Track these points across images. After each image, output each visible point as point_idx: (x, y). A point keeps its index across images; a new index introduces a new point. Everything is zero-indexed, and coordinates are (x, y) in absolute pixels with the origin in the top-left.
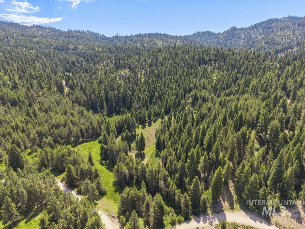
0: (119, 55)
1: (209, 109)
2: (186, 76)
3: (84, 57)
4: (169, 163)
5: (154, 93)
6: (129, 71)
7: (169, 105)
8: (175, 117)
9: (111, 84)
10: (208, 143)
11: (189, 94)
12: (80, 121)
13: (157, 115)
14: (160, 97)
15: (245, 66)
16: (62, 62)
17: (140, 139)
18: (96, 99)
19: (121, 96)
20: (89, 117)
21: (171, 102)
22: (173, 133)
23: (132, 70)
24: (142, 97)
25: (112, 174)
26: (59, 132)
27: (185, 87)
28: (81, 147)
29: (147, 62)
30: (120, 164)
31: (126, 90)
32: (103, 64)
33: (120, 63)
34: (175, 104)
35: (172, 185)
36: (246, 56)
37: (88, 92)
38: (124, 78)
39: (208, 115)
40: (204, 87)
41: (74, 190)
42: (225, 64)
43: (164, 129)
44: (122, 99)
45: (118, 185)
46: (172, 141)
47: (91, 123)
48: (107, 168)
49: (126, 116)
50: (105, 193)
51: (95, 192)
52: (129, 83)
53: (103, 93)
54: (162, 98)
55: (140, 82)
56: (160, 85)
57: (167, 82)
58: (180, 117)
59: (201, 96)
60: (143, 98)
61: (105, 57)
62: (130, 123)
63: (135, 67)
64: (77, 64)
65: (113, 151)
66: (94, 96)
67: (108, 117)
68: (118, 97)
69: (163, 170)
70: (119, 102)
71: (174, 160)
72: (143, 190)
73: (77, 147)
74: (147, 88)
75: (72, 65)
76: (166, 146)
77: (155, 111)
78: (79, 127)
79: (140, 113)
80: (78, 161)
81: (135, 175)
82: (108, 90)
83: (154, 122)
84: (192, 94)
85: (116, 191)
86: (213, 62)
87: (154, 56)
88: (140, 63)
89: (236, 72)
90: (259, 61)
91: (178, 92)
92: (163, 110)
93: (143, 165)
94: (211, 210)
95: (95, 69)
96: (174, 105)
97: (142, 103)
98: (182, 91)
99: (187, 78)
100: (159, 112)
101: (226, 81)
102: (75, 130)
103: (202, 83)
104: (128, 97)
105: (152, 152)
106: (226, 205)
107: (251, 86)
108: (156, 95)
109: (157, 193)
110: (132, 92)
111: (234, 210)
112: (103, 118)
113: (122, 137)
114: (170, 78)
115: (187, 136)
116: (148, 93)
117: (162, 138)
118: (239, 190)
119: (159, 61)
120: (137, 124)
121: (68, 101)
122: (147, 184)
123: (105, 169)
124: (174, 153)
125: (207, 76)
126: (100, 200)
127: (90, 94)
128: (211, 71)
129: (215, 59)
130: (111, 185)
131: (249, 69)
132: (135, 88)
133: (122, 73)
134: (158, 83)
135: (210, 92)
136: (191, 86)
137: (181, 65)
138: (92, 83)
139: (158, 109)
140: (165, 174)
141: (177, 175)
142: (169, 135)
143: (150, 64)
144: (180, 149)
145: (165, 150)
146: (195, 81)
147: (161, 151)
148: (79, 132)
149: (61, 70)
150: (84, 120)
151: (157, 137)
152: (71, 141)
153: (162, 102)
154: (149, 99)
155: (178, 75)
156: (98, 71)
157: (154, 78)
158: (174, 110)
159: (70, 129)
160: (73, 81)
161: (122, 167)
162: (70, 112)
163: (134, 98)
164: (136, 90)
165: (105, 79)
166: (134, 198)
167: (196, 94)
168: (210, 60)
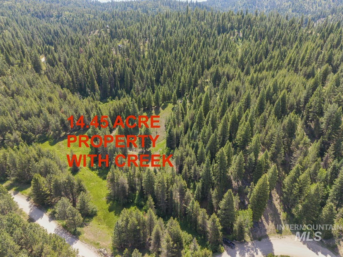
0: (116, 22)
1: (237, 90)
2: (203, 47)
3: (70, 26)
4: (187, 168)
5: (162, 70)
6: (129, 42)
7: (183, 85)
8: (191, 102)
9: (103, 58)
10: (243, 138)
11: (208, 70)
12: (61, 108)
13: (167, 99)
14: (169, 75)
15: (277, 35)
16: (42, 32)
17: (144, 133)
18: (85, 78)
19: (118, 75)
20: (74, 102)
21: (185, 82)
22: (190, 123)
23: (132, 40)
24: (145, 75)
25: (105, 183)
26: (30, 124)
27: (203, 61)
28: (63, 144)
29: (151, 30)
30: (115, 171)
31: (125, 65)
32: (94, 34)
33: (116, 32)
34: (190, 83)
35: (193, 201)
36: (278, 22)
37: (73, 68)
38: (121, 49)
39: (236, 98)
40: (227, 61)
41: (46, 212)
42: (252, 32)
43: (177, 118)
44: (119, 77)
45: (114, 200)
46: (189, 135)
47: (76, 111)
48: (99, 174)
49: (125, 100)
50: (94, 213)
51: (76, 218)
52: (129, 57)
53: (93, 70)
54: (172, 77)
55: (142, 56)
56: (170, 59)
57: (179, 55)
58: (198, 101)
59: (224, 72)
60: (147, 76)
61: (97, 25)
62: (130, 110)
63: (135, 35)
64: (61, 34)
65: (106, 151)
66: (82, 75)
67: (101, 103)
68: (114, 76)
69: (178, 180)
70: (115, 81)
71: (194, 163)
72: (150, 212)
73: (57, 144)
74: (152, 63)
75: (54, 35)
76: (182, 142)
77: (164, 93)
78: (59, 116)
79: (143, 96)
80: (51, 169)
81: (138, 185)
82: (100, 66)
83: (163, 108)
84: (212, 70)
85: (110, 210)
86: (236, 31)
87: (160, 23)
88: (143, 31)
89: (266, 42)
90: (294, 28)
91: (193, 67)
92: (175, 92)
93: (149, 173)
94: (249, 235)
95: (83, 40)
96: (189, 86)
97: (146, 84)
98: (199, 66)
99: (205, 50)
100: (169, 95)
101: (254, 54)
102: (53, 120)
103: (225, 56)
104: (127, 74)
105: (161, 150)
106: (270, 227)
107: (288, 59)
108: (165, 71)
109: (172, 218)
110: (133, 69)
111: (283, 234)
112: (94, 104)
113: (120, 130)
114: (182, 50)
115: (211, 128)
116: (154, 70)
117: (174, 131)
118: (288, 205)
119: (167, 29)
120: (140, 111)
121: (46, 81)
122: (155, 200)
123: (96, 175)
124: (193, 153)
125: (229, 46)
126: (86, 225)
127: (76, 71)
128: (235, 41)
129: (239, 25)
130: (104, 200)
131: (283, 38)
132: (136, 63)
133: (119, 44)
134: (166, 56)
135: (235, 67)
136: (210, 61)
137: (196, 33)
138: (79, 57)
139: (168, 91)
140: (181, 185)
141: (199, 185)
142: (184, 126)
143: (156, 33)
144: (202, 146)
145: (181, 148)
146: (215, 54)
147: (174, 149)
148: (59, 123)
149: (40, 42)
150: (67, 106)
151: (168, 130)
152: (49, 136)
153: (173, 82)
154: (155, 78)
155: (192, 46)
156: (88, 43)
157: (161, 50)
158: (189, 91)
159: (46, 119)
160: (53, 55)
161: (118, 176)
162: (48, 96)
163: (135, 76)
164: (138, 66)
165: (96, 52)
166: (136, 226)
167: (217, 70)
168: (232, 28)
